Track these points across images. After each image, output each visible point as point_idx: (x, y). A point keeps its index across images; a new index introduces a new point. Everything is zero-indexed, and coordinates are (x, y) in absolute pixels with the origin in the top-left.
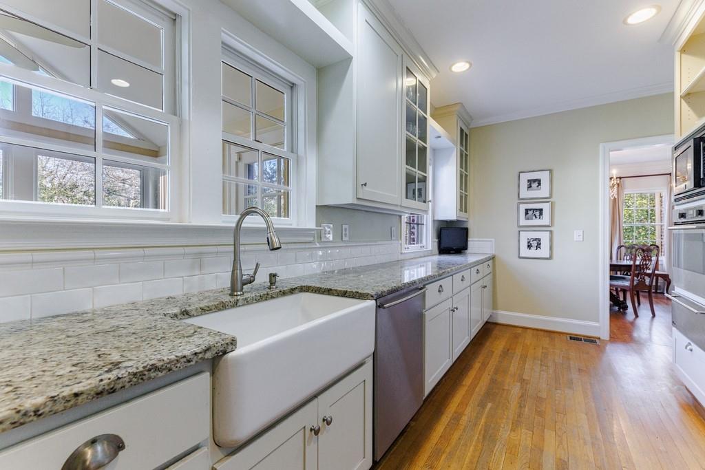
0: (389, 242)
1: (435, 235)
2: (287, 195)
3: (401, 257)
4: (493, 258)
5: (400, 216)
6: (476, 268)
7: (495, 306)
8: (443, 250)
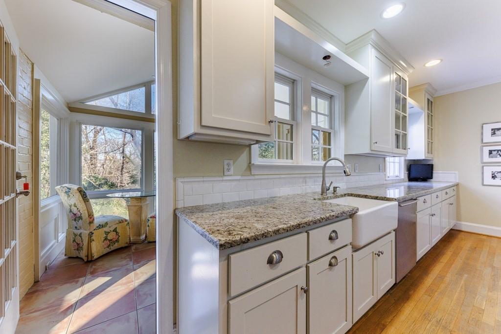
0: (378, 173)
1: (406, 170)
2: (330, 149)
3: (385, 182)
4: (457, 185)
5: (385, 158)
6: (445, 191)
7: (458, 217)
8: (411, 179)
